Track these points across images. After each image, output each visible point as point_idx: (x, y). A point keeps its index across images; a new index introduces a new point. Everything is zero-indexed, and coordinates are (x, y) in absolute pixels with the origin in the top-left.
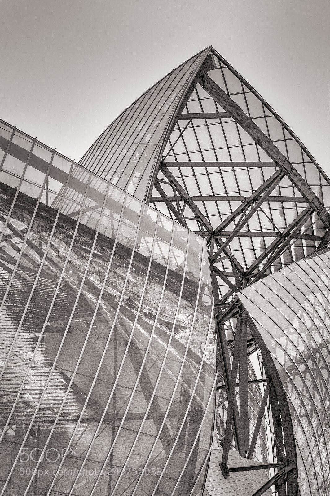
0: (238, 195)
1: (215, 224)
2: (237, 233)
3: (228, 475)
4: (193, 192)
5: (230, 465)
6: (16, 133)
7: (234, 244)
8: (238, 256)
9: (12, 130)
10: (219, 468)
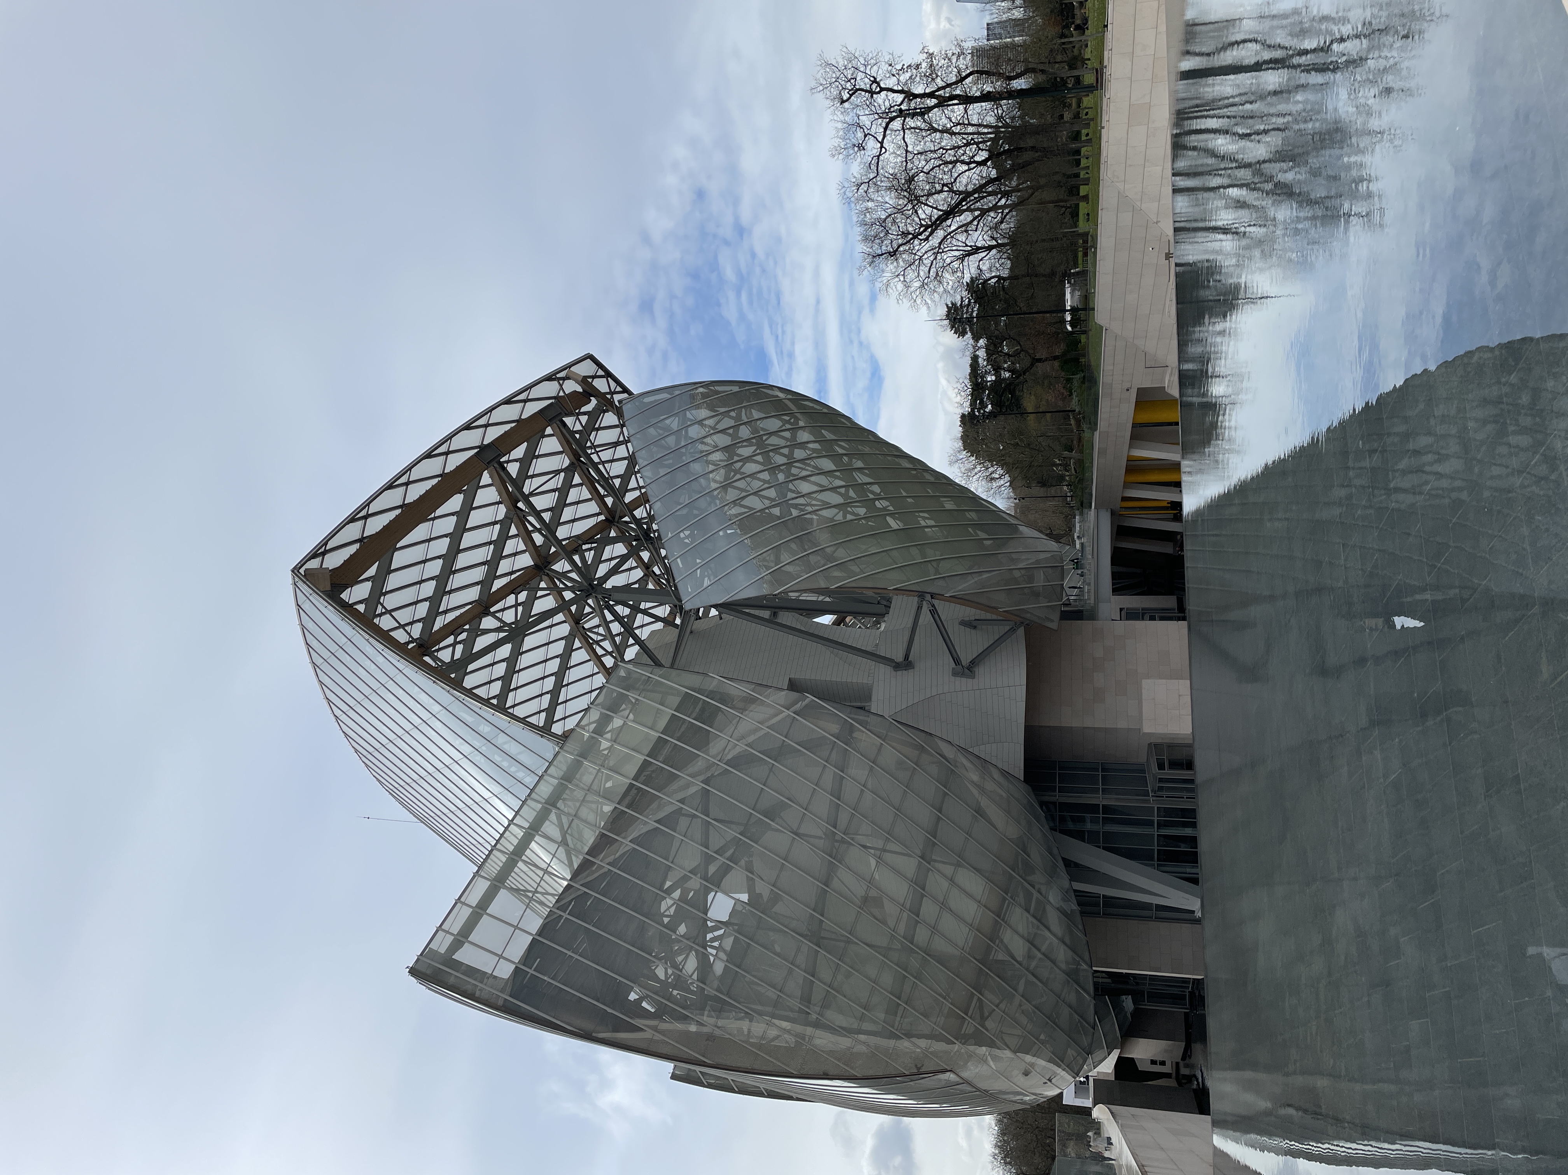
0: (497, 527)
1: (526, 561)
2: (550, 529)
3: (910, 662)
4: (473, 594)
5: (899, 657)
6: (462, 899)
7: (562, 533)
8: (580, 528)
9: (459, 905)
10: (899, 673)
